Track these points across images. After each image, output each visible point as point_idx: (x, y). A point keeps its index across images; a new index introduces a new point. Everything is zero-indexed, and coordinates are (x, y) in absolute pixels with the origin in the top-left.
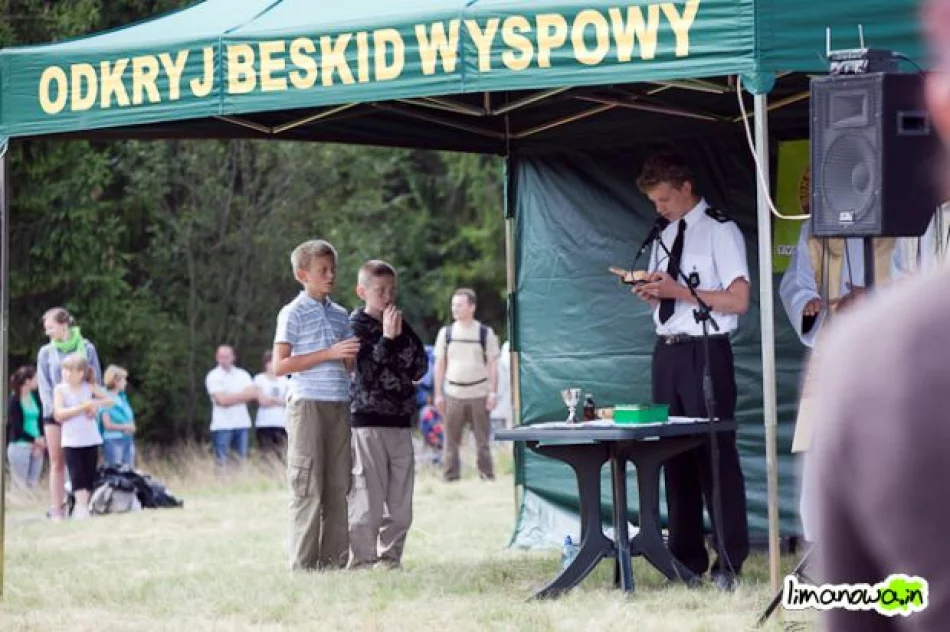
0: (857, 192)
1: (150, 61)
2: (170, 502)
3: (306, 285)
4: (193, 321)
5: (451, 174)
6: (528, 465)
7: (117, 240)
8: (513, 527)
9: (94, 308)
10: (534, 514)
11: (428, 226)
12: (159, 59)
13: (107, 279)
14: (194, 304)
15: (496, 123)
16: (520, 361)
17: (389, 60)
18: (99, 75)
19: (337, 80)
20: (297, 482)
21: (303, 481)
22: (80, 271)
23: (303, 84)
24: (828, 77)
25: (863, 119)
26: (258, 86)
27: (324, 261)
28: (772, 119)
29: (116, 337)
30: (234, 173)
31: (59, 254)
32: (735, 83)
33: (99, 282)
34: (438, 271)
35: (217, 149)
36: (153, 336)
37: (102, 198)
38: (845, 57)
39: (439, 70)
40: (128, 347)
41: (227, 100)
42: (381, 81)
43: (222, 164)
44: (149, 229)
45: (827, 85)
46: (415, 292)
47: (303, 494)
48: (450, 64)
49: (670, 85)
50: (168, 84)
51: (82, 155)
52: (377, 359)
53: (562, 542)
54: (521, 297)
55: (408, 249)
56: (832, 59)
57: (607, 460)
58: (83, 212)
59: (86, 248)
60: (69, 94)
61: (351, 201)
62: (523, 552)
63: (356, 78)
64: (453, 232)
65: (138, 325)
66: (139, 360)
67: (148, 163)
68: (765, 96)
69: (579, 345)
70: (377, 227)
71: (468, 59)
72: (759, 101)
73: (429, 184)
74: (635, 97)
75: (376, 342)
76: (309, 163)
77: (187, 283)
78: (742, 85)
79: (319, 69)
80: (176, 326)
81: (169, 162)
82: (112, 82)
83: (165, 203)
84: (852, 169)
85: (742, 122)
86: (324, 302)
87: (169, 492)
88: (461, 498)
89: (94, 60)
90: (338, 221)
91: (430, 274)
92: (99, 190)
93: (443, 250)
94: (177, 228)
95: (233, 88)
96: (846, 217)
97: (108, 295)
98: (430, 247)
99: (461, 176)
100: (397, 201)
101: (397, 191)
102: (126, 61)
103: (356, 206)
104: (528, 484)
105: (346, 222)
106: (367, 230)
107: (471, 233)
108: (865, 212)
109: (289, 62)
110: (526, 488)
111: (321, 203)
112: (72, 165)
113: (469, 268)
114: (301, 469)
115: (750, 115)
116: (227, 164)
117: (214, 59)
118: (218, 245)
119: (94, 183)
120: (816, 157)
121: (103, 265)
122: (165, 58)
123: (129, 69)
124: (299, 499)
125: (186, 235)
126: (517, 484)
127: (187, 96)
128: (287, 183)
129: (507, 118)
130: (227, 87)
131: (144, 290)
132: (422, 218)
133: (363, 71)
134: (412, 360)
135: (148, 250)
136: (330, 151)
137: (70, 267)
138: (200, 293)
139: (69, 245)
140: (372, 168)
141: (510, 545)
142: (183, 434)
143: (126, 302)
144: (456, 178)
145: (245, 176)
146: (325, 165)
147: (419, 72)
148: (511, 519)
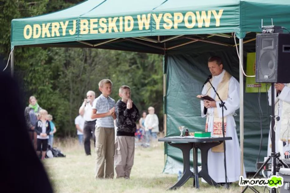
0: (270, 69)
1: (57, 24)
2: (62, 156)
3: (103, 92)
4: (71, 101)
5: (149, 59)
6: (168, 148)
7: (49, 76)
8: (164, 167)
9: (42, 96)
10: (170, 163)
11: (143, 74)
12: (60, 23)
13: (46, 88)
14: (72, 96)
15: (161, 45)
16: (167, 117)
17: (129, 25)
18: (42, 28)
19: (113, 31)
20: (98, 152)
21: (100, 151)
22: (38, 85)
23: (103, 32)
24: (262, 34)
25: (272, 47)
26: (89, 32)
27: (108, 85)
28: (244, 46)
29: (48, 105)
30: (84, 57)
31: (32, 80)
32: (234, 35)
33: (43, 89)
34: (145, 88)
35: (80, 50)
36: (59, 105)
37: (45, 64)
38: (267, 28)
39: (144, 29)
40: (52, 108)
41: (80, 36)
42: (126, 32)
43: (81, 55)
44: (59, 73)
45: (261, 37)
46: (138, 94)
47: (100, 155)
48: (147, 27)
49: (214, 35)
50: (62, 31)
51: (39, 51)
52: (125, 115)
53: (178, 172)
54: (168, 98)
55: (136, 81)
56: (263, 29)
57: (192, 148)
58: (39, 68)
59: (40, 79)
60: (33, 33)
61: (119, 66)
62: (166, 175)
63: (119, 31)
64: (149, 76)
65: (55, 101)
66: (55, 112)
67: (59, 54)
68: (242, 39)
69: (186, 113)
70: (127, 74)
71: (153, 26)
72: (241, 41)
73: (143, 62)
74: (203, 38)
75: (125, 110)
76: (107, 55)
77: (70, 89)
78: (236, 36)
79: (108, 28)
80: (67, 102)
81: (65, 54)
82: (45, 30)
83: (64, 66)
84: (268, 62)
85: (236, 46)
86: (108, 98)
87: (62, 152)
88: (149, 157)
89: (40, 23)
90: (115, 72)
91: (143, 88)
92: (44, 61)
93: (146, 81)
94: (67, 73)
95: (82, 33)
96: (266, 77)
97: (46, 92)
98: (143, 81)
99: (153, 60)
100: (133, 67)
101: (133, 64)
102: (50, 24)
103: (121, 68)
104: (168, 154)
105: (118, 73)
106: (124, 75)
107: (155, 77)
108: (272, 75)
109: (99, 25)
110: (168, 155)
111: (110, 67)
112: (36, 54)
113: (154, 87)
114: (99, 148)
115: (238, 45)
116: (82, 54)
117: (76, 24)
118: (79, 79)
119: (43, 59)
120: (258, 58)
121: (45, 84)
122: (62, 23)
123: (51, 26)
124: (98, 157)
125: (70, 75)
126: (165, 154)
127: (68, 35)
128: (101, 60)
129: (165, 44)
130: (80, 32)
131: (57, 91)
132: (140, 72)
133: (121, 28)
134: (135, 115)
135: (58, 79)
136: (113, 52)
137: (35, 84)
138: (73, 92)
139: (35, 77)
140: (126, 57)
141: (163, 173)
142: (68, 135)
143: (51, 95)
144: (151, 60)
145: (88, 58)
146: (112, 56)
147: (138, 29)
148: (163, 164)
